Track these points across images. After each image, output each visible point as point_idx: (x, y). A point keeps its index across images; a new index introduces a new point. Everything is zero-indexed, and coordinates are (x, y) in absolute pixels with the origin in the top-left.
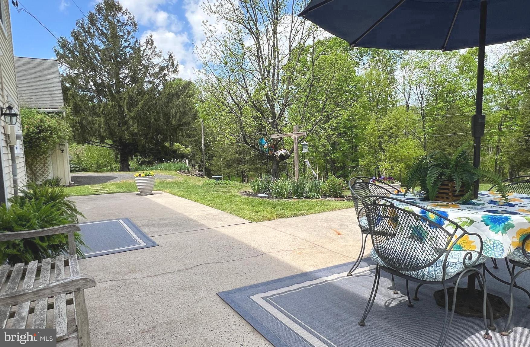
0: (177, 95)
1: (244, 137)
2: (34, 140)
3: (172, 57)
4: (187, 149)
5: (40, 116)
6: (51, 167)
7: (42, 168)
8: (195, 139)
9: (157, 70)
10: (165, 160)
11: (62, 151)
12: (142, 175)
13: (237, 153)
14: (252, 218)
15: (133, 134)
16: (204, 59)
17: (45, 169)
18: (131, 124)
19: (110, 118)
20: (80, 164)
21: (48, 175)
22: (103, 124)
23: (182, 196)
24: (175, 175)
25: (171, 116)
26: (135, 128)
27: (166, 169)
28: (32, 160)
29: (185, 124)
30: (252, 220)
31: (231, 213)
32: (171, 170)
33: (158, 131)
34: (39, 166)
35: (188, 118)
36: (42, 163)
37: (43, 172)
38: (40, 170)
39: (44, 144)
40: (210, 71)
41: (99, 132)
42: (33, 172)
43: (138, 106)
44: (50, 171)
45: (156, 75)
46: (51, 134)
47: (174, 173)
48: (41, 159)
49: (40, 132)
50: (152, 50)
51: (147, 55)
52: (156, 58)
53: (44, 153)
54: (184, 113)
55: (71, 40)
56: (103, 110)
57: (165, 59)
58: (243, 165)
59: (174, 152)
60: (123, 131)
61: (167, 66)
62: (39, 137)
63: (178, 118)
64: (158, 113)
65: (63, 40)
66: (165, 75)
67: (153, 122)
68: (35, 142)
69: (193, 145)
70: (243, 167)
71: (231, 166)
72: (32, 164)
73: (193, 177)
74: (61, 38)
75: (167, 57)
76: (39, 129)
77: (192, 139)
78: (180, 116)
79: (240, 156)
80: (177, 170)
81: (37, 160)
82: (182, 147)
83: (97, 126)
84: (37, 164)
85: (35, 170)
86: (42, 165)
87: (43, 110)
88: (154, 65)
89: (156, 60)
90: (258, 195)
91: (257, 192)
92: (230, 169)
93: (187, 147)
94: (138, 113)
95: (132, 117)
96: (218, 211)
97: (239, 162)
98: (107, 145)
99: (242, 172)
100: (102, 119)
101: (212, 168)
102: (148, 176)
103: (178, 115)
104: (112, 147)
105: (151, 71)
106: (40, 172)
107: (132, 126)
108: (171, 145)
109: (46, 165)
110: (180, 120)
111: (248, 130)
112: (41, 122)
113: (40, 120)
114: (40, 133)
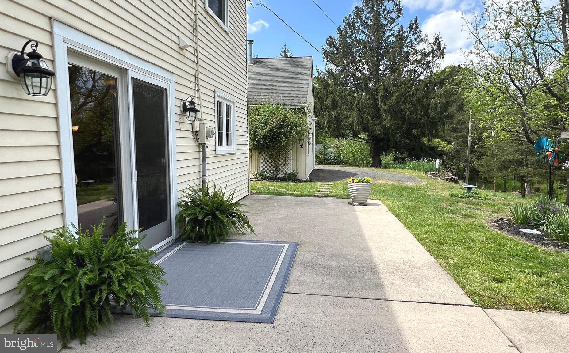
0: (441, 83)
1: (526, 133)
2: (276, 135)
3: (438, 40)
4: (449, 146)
5: (283, 112)
6: (291, 161)
7: (284, 161)
8: (462, 134)
9: (419, 57)
10: (415, 159)
11: (302, 146)
12: (356, 180)
13: (517, 152)
14: (478, 295)
15: (385, 128)
16: (476, 35)
17: (285, 163)
18: (384, 117)
19: (364, 112)
20: (339, 156)
21: (288, 169)
22: (356, 118)
23: (397, 216)
24: (421, 177)
25: (430, 108)
26: (387, 122)
27: (415, 169)
28: (276, 153)
29: (448, 117)
30: (477, 299)
31: (445, 268)
32: (420, 171)
33: (414, 124)
34: (282, 159)
35: (452, 109)
36: (283, 157)
37: (284, 165)
38: (282, 163)
39: (284, 138)
40: (484, 49)
41: (353, 126)
42: (276, 165)
43: (392, 98)
44: (289, 165)
45: (417, 62)
46: (291, 128)
47: (423, 174)
48: (283, 153)
49: (282, 126)
50: (416, 35)
51: (410, 42)
52: (421, 44)
53: (285, 147)
54: (447, 104)
55: (337, 37)
56: (357, 104)
57: (430, 43)
58: (525, 167)
59: (432, 148)
60: (376, 125)
61: (432, 52)
62: (280, 132)
63: (439, 109)
64: (414, 105)
65: (331, 38)
66: (428, 63)
67: (408, 115)
68: (277, 136)
69: (458, 141)
70: (525, 171)
71: (506, 168)
72: (276, 158)
73: (443, 181)
74: (330, 37)
75: (432, 40)
76: (281, 125)
77: (459, 134)
78: (441, 108)
79: (521, 157)
80: (426, 171)
81: (280, 154)
82: (444, 144)
83: (351, 120)
84: (279, 157)
85: (278, 163)
86: (284, 159)
87: (288, 106)
88: (416, 52)
89: (420, 47)
90: (521, 230)
91: (521, 223)
92: (504, 172)
93: (449, 143)
94: (391, 106)
95: (386, 110)
96: (428, 257)
97: (520, 164)
98: (360, 140)
99: (523, 176)
100: (355, 113)
101: (480, 168)
102: (363, 182)
103: (439, 106)
104: (367, 141)
105: (412, 58)
106: (282, 165)
107: (385, 120)
108: (429, 140)
109: (287, 159)
110: (441, 112)
111: (534, 124)
112: (285, 118)
113: (283, 115)
114: (281, 128)
